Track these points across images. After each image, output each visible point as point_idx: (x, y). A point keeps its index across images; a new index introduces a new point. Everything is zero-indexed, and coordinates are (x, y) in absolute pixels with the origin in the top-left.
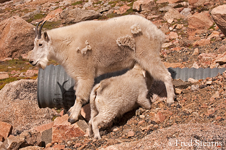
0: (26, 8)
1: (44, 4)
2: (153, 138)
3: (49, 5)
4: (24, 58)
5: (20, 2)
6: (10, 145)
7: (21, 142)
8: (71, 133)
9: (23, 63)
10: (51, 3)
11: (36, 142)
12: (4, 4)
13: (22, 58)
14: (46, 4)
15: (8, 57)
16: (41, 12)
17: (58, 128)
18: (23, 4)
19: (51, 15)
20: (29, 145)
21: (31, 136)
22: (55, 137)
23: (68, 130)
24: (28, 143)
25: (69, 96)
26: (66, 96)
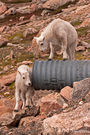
0: (70, 17)
1: (82, 14)
3: (86, 15)
4: (58, 54)
5: (66, 14)
6: (14, 116)
7: (22, 114)
9: (57, 58)
10: (87, 14)
11: (33, 114)
12: (56, 15)
13: (56, 54)
14: (84, 14)
15: (47, 54)
16: (79, 20)
17: (44, 104)
18: (68, 15)
19: (85, 22)
21: (29, 110)
22: (43, 110)
23: (50, 105)
24: (28, 114)
25: (54, 82)
26: (52, 81)
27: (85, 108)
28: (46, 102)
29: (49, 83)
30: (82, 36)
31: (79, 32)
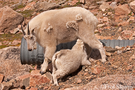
0: (13, 1)
2: (94, 84)
6: (3, 88)
7: (10, 86)
8: (41, 81)
9: (11, 36)
11: (19, 86)
13: (10, 33)
15: (2, 32)
16: (22, 4)
17: (34, 77)
19: (28, 6)
20: (15, 88)
21: (16, 82)
22: (32, 83)
23: (39, 78)
24: (15, 86)
25: (40, 57)
26: (39, 57)
27: (99, 83)
28: (35, 76)
29: (36, 58)
30: (27, 18)
31: (24, 15)
